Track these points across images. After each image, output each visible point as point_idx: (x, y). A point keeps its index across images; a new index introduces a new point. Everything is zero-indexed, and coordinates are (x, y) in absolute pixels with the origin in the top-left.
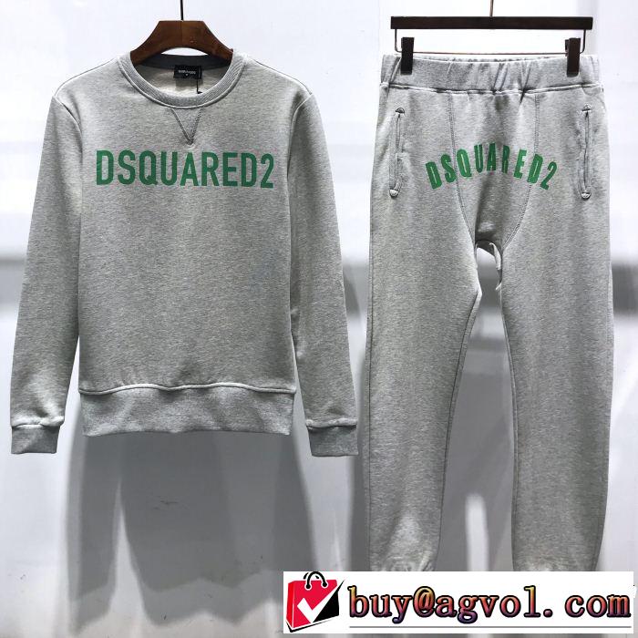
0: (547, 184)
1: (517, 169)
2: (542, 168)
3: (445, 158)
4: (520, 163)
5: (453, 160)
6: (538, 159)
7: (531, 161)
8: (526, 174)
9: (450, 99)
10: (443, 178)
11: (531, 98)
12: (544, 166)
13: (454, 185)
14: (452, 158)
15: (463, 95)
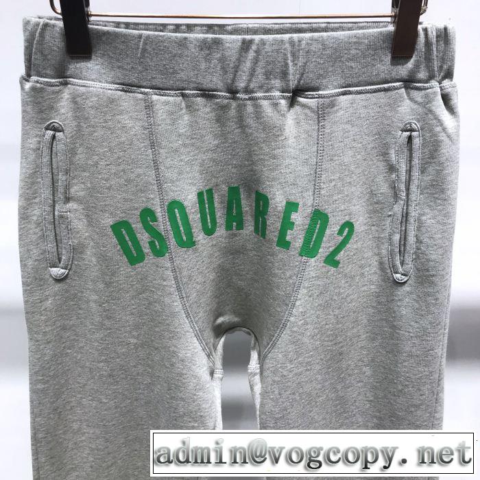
0: (337, 258)
1: (282, 234)
2: (328, 232)
3: (147, 215)
4: (287, 224)
5: (160, 219)
6: (319, 218)
7: (308, 221)
8: (298, 243)
9: (149, 106)
10: (147, 250)
11: (309, 108)
12: (332, 229)
13: (165, 261)
14: (159, 214)
15: (173, 99)
